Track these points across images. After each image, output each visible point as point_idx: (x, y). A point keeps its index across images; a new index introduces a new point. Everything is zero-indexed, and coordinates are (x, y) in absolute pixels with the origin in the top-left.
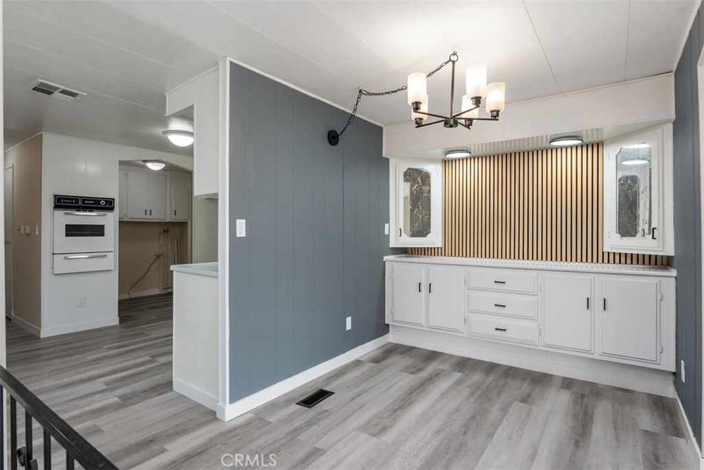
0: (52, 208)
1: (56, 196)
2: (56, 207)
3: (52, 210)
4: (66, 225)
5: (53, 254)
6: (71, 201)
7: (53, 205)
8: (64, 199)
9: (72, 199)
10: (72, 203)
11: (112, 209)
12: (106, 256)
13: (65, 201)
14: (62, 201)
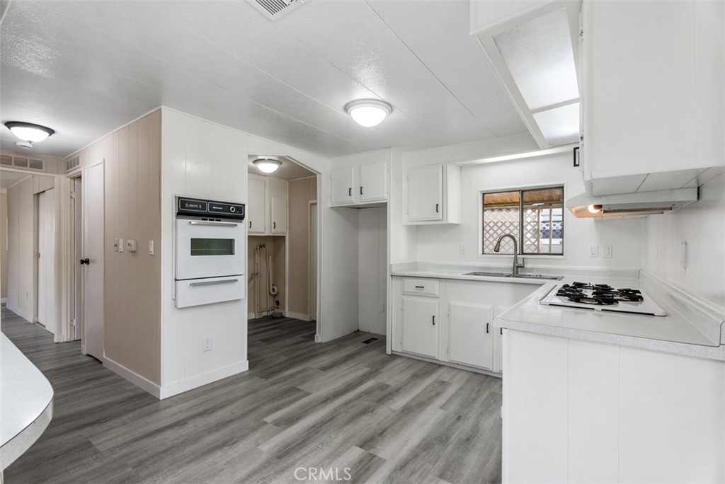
0: (174, 215)
1: (179, 198)
2: (181, 214)
3: (175, 218)
4: (192, 239)
5: (176, 280)
6: (196, 206)
7: (175, 211)
8: (189, 203)
9: (198, 204)
10: (198, 209)
11: (242, 218)
12: (236, 280)
13: (191, 206)
14: (187, 205)
